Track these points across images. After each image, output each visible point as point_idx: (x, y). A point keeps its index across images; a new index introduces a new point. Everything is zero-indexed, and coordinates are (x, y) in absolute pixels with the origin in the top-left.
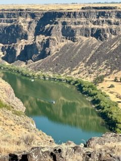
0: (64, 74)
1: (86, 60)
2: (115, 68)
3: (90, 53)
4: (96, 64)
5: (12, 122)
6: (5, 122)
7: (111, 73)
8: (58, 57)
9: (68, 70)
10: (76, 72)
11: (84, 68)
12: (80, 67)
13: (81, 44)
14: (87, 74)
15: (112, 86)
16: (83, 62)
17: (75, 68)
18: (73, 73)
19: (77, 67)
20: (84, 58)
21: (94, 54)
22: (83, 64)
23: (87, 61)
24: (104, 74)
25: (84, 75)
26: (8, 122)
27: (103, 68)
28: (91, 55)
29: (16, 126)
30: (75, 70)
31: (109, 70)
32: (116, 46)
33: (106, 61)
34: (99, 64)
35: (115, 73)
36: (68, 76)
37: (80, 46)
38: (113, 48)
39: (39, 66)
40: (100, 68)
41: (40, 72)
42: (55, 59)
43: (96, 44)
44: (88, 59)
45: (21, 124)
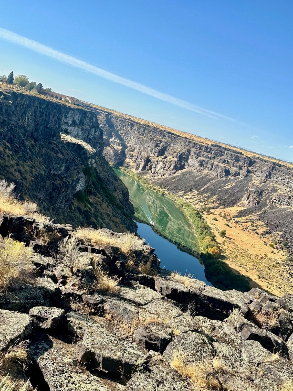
0: (178, 195)
1: (199, 189)
2: (222, 205)
3: (206, 185)
4: (207, 195)
5: (118, 220)
6: (112, 218)
7: (218, 207)
8: (177, 179)
9: (182, 193)
10: (188, 197)
11: (196, 196)
12: (192, 194)
13: (200, 175)
14: (196, 202)
15: (215, 219)
16: (197, 190)
17: (188, 193)
18: (185, 197)
19: (191, 193)
20: (198, 188)
21: (208, 187)
22: (197, 192)
23: (200, 191)
24: (211, 206)
25: (194, 201)
26: (114, 219)
27: (212, 201)
28: (206, 186)
29: (121, 225)
30: (188, 195)
31: (217, 205)
32: (230, 186)
33: (217, 196)
34: (209, 197)
35: (221, 208)
36: (181, 198)
37: (199, 176)
38: (227, 187)
39: (158, 182)
40: (210, 200)
41: (158, 187)
42: (174, 180)
43: (212, 179)
44: (202, 189)
45: (125, 224)
